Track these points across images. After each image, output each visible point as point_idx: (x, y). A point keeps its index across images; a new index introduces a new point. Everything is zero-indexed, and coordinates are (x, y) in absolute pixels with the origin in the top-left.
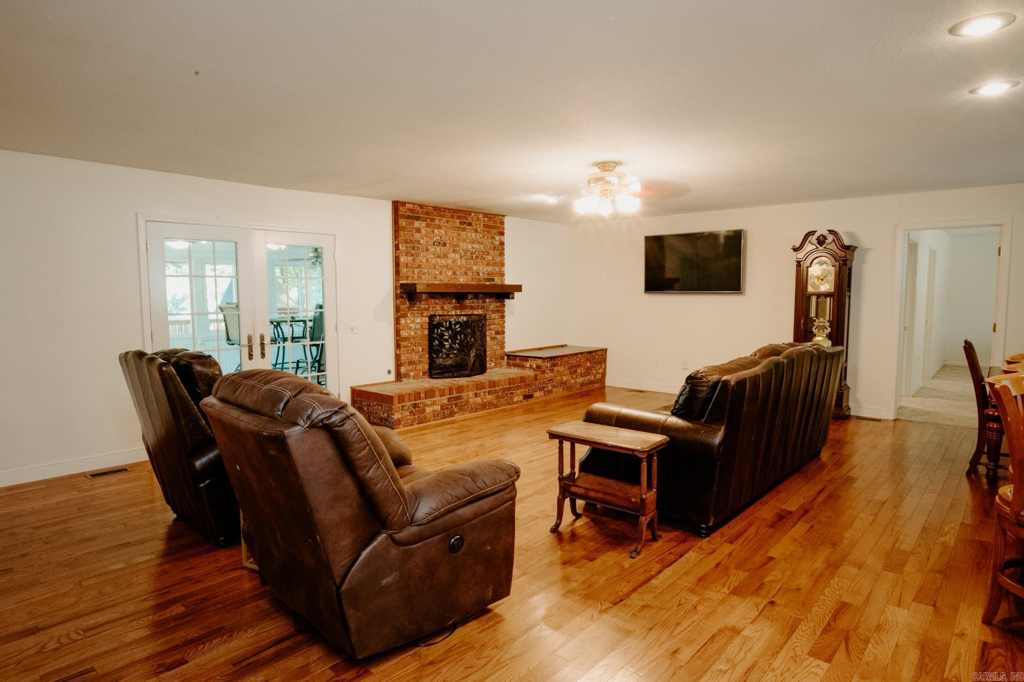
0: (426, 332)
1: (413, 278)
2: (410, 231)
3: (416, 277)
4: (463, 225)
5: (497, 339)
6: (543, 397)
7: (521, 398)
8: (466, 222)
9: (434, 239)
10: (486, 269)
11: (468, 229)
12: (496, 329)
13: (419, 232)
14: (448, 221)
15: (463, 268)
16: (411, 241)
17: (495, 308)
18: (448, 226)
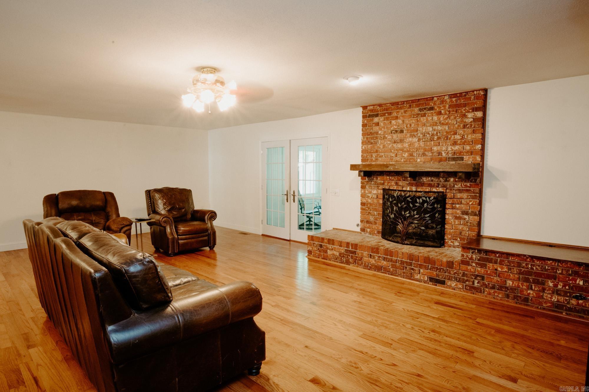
0: (381, 201)
1: (372, 160)
2: (371, 126)
3: (374, 159)
4: (423, 111)
5: (465, 219)
6: (462, 290)
7: (425, 278)
8: (427, 108)
9: (392, 129)
10: (451, 148)
11: (428, 113)
12: (464, 208)
13: (378, 125)
14: (406, 111)
15: (422, 149)
16: (370, 133)
17: (462, 187)
18: (406, 115)
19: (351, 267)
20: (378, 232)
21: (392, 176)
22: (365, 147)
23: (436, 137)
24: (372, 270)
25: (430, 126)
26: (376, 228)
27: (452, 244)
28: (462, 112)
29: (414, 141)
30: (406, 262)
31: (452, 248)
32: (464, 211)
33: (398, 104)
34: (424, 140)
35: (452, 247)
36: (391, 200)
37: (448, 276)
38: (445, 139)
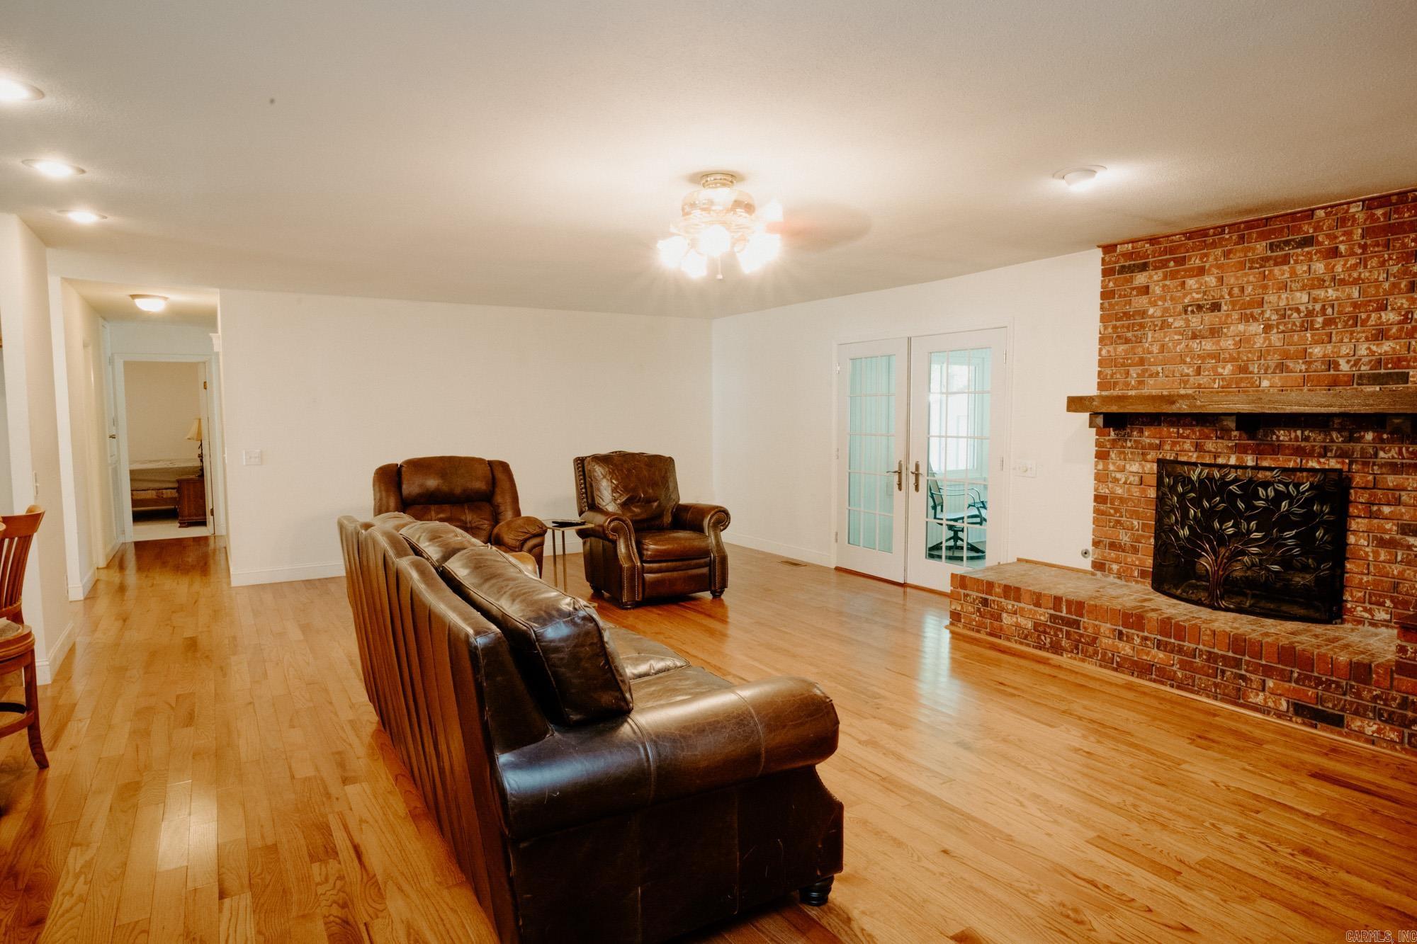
0: (1152, 493)
1: (1127, 385)
2: (1125, 296)
3: (1133, 383)
4: (1282, 249)
5: (1410, 547)
6: (1398, 747)
7: (1281, 704)
8: (1293, 240)
9: (1186, 301)
10: (1369, 348)
11: (1298, 255)
12: (1406, 517)
13: (1147, 293)
14: (1230, 252)
15: (1274, 354)
16: (1125, 313)
17: (1403, 458)
18: (1228, 264)
19: (1065, 660)
20: (1143, 574)
21: (1185, 426)
22: (1109, 351)
23: (1320, 320)
24: (1123, 672)
25: (1303, 289)
26: (1137, 563)
27: (1366, 615)
28: (1404, 246)
29: (1254, 332)
30: (1223, 657)
31: (1367, 628)
32: (1409, 525)
33: (1207, 235)
34: (1282, 328)
35: (1367, 624)
36: (1180, 489)
37: (1351, 703)
38: (1351, 322)
